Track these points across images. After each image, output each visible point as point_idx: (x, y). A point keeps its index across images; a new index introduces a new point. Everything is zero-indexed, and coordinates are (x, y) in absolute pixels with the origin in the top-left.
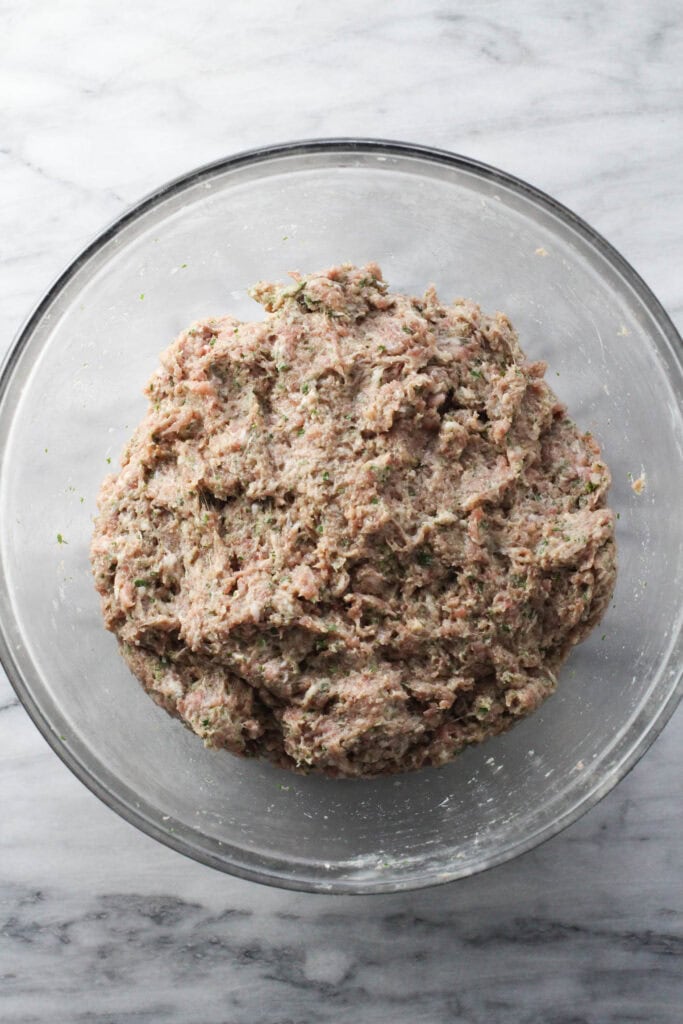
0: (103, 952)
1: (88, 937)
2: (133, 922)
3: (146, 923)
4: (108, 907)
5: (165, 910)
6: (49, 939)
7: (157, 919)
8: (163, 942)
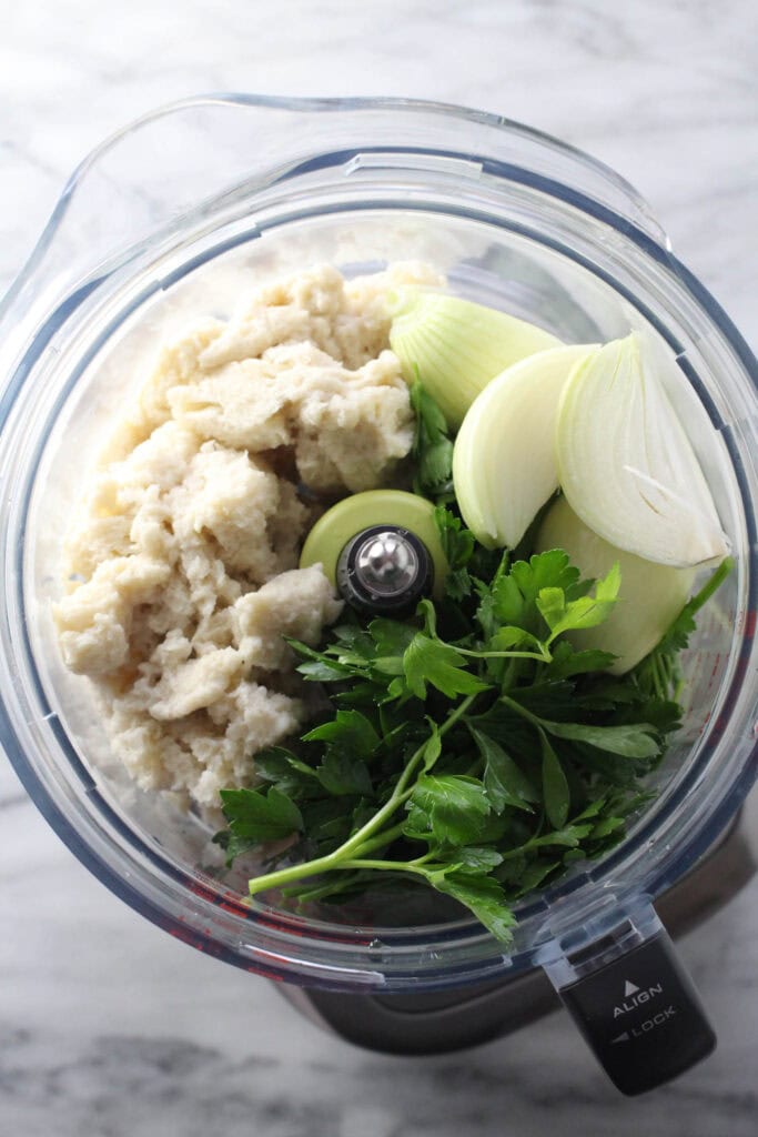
0: (100, 1106)
1: (83, 1087)
2: (138, 1070)
3: (152, 1072)
4: (109, 1052)
5: (175, 1057)
6: (35, 1089)
7: (165, 1066)
8: (172, 1095)
